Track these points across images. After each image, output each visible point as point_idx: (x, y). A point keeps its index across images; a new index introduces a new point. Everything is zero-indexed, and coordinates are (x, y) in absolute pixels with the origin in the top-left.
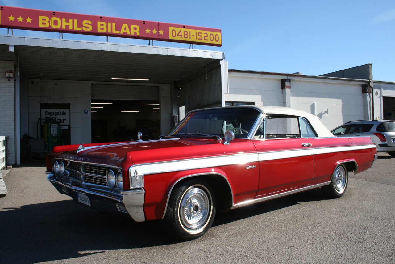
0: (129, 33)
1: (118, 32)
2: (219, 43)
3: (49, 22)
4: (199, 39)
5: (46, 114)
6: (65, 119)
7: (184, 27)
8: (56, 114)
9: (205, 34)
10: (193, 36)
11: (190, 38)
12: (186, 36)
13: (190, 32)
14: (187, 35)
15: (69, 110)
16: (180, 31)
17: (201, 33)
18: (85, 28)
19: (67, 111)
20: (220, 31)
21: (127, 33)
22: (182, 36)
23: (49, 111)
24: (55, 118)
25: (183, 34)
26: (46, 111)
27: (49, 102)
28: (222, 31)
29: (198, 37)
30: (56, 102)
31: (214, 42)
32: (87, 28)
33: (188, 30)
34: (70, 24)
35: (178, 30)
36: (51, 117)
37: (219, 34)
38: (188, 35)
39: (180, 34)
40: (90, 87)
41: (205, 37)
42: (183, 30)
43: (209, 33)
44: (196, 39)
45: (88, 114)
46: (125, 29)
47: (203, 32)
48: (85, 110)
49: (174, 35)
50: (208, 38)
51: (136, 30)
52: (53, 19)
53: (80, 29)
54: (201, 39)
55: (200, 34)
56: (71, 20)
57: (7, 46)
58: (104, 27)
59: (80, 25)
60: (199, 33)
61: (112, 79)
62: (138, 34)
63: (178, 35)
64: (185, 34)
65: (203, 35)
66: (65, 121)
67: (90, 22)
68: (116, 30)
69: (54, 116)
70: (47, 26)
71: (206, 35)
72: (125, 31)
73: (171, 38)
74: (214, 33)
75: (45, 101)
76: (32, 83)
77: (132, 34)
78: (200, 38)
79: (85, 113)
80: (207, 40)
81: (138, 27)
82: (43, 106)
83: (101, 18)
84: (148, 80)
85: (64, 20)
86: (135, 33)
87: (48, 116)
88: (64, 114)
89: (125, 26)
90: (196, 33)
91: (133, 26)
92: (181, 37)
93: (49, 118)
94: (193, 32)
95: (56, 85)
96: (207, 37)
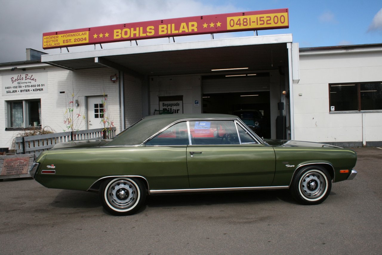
0: (187, 31)
1: (177, 32)
2: (286, 24)
3: (121, 33)
4: (261, 24)
5: (163, 106)
6: (179, 110)
7: (243, 14)
8: (171, 105)
9: (267, 17)
10: (253, 22)
11: (250, 25)
12: (245, 24)
13: (250, 18)
14: (246, 22)
15: (182, 101)
16: (239, 20)
17: (263, 17)
18: (149, 33)
19: (180, 102)
20: (286, 11)
21: (185, 31)
22: (241, 24)
23: (166, 103)
24: (171, 109)
25: (242, 22)
26: (163, 103)
27: (166, 95)
28: (289, 11)
29: (259, 22)
30: (171, 95)
31: (279, 24)
32: (150, 32)
33: (248, 17)
34: (137, 32)
35: (236, 19)
36: (167, 108)
37: (285, 14)
38: (248, 22)
39: (239, 23)
40: (199, 79)
41: (267, 21)
42: (242, 18)
43: (272, 15)
44: (257, 24)
45: (198, 104)
46: (184, 28)
47: (265, 15)
48: (196, 101)
49: (232, 24)
50: (272, 21)
51: (194, 26)
52: (124, 30)
53: (145, 35)
54: (263, 24)
55: (262, 19)
56: (138, 29)
57: (93, 59)
58: (165, 29)
59: (145, 31)
60: (260, 18)
61: (212, 70)
62: (196, 30)
63: (237, 24)
64: (244, 22)
65: (265, 19)
66: (179, 111)
67: (153, 27)
68: (175, 30)
69: (169, 107)
70: (119, 37)
71: (269, 19)
72: (184, 30)
73: (229, 28)
74: (279, 15)
75: (163, 95)
76: (152, 79)
77: (190, 31)
78: (262, 22)
79: (196, 103)
80: (270, 24)
81: (195, 24)
82: (161, 99)
83: (162, 22)
84: (248, 68)
85: (132, 29)
86: (193, 30)
87: (165, 107)
88: (177, 105)
89: (184, 24)
90: (257, 18)
91: (190, 24)
92: (240, 26)
93: (166, 109)
94: (253, 18)
95: (171, 79)
96: (270, 20)
